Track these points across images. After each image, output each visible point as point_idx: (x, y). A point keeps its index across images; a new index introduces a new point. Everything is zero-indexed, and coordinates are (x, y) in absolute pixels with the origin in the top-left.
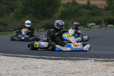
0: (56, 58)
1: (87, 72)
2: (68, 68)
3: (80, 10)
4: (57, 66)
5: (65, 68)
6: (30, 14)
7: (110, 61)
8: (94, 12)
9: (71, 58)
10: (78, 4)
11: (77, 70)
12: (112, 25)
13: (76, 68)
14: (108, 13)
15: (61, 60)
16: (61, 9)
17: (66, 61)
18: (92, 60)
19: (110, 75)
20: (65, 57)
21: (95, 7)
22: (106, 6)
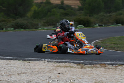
0: (10, 59)
1: (33, 73)
2: (15, 68)
3: (52, 10)
4: (5, 67)
5: (13, 69)
6: (2, 13)
7: (62, 62)
8: (68, 12)
9: (26, 58)
10: (52, 4)
11: (24, 70)
12: (82, 26)
13: (24, 69)
14: (81, 13)
15: (15, 60)
16: (34, 8)
17: (20, 61)
18: (45, 61)
19: (53, 76)
20: (20, 57)
21: (69, 7)
22: (80, 6)
